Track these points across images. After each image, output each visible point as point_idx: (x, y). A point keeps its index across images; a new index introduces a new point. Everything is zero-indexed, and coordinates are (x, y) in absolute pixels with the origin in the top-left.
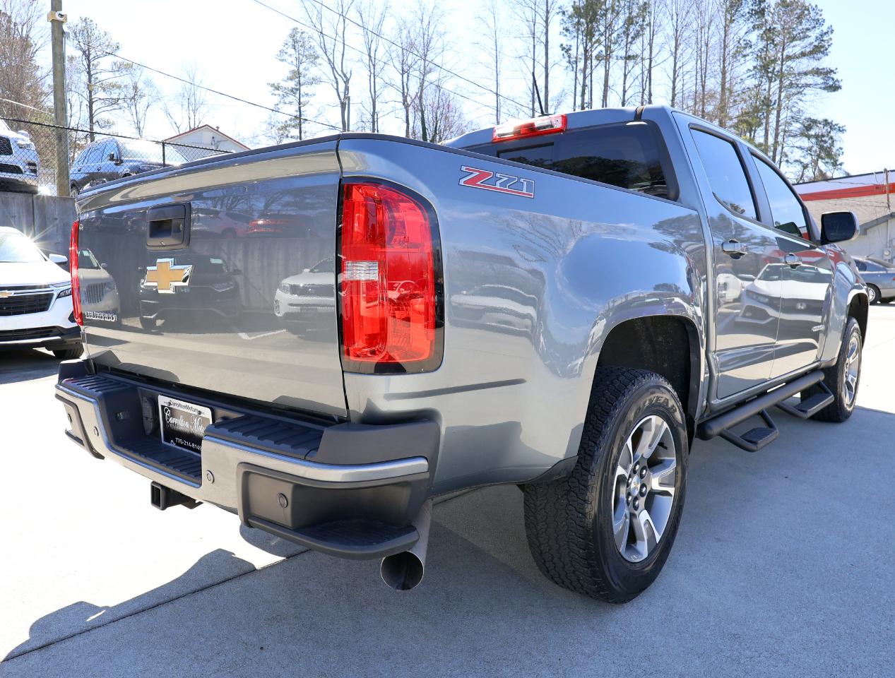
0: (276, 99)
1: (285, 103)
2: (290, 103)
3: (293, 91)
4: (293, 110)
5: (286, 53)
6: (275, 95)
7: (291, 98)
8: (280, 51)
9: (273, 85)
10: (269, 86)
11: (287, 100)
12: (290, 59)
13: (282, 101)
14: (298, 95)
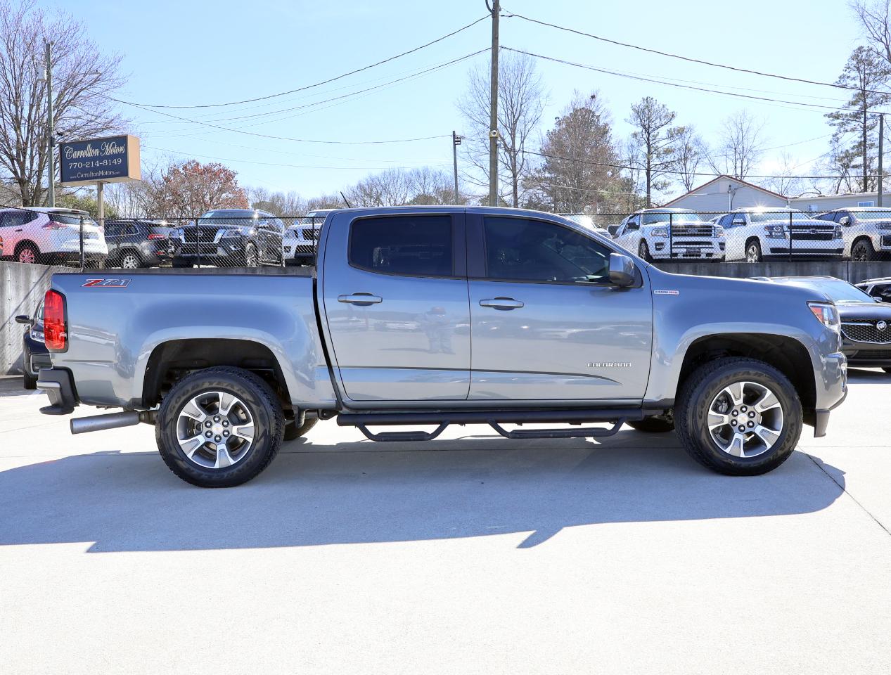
0: (834, 130)
1: (847, 131)
2: (853, 130)
3: (856, 116)
4: (856, 137)
5: (848, 77)
6: (835, 125)
7: (853, 124)
8: (840, 77)
9: (830, 116)
10: (827, 118)
11: (848, 127)
12: (851, 83)
13: (842, 129)
14: (862, 120)
